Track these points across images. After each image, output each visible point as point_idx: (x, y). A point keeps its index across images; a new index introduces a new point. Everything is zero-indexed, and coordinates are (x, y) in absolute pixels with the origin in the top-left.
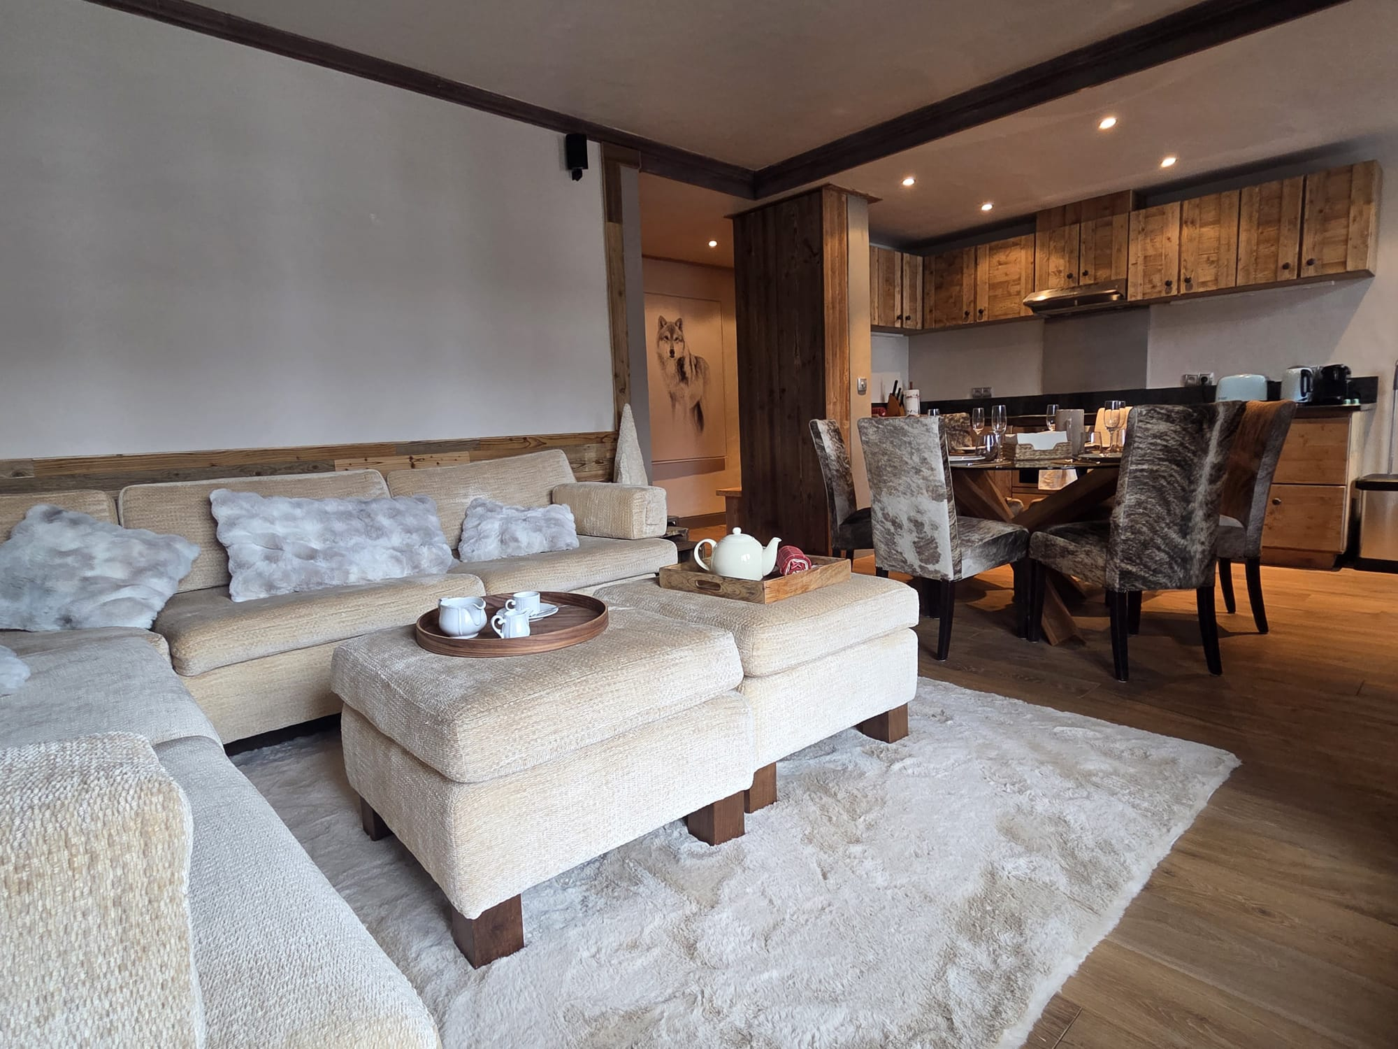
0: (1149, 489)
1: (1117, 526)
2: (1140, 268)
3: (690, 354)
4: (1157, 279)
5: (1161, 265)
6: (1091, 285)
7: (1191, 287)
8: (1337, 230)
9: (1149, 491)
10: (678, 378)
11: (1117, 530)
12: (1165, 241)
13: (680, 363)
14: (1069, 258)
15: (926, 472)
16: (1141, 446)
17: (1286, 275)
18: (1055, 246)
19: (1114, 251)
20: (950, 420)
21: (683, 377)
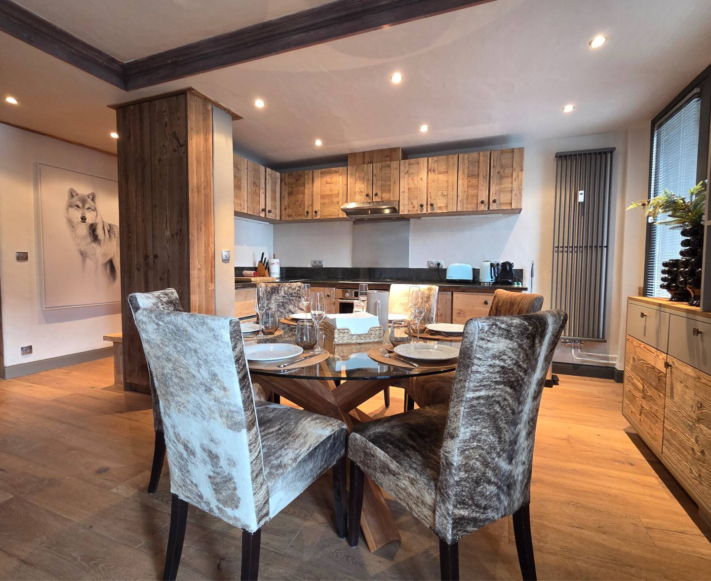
0: (484, 418)
1: (449, 465)
2: (406, 194)
3: (103, 222)
4: (415, 202)
5: (417, 194)
6: (379, 202)
7: (433, 209)
8: (506, 183)
9: (484, 420)
10: (89, 240)
11: (450, 469)
12: (419, 180)
13: (93, 228)
14: (367, 184)
15: (217, 392)
16: (480, 369)
17: (483, 208)
18: (358, 176)
19: (392, 183)
20: (289, 288)
21: (95, 238)
